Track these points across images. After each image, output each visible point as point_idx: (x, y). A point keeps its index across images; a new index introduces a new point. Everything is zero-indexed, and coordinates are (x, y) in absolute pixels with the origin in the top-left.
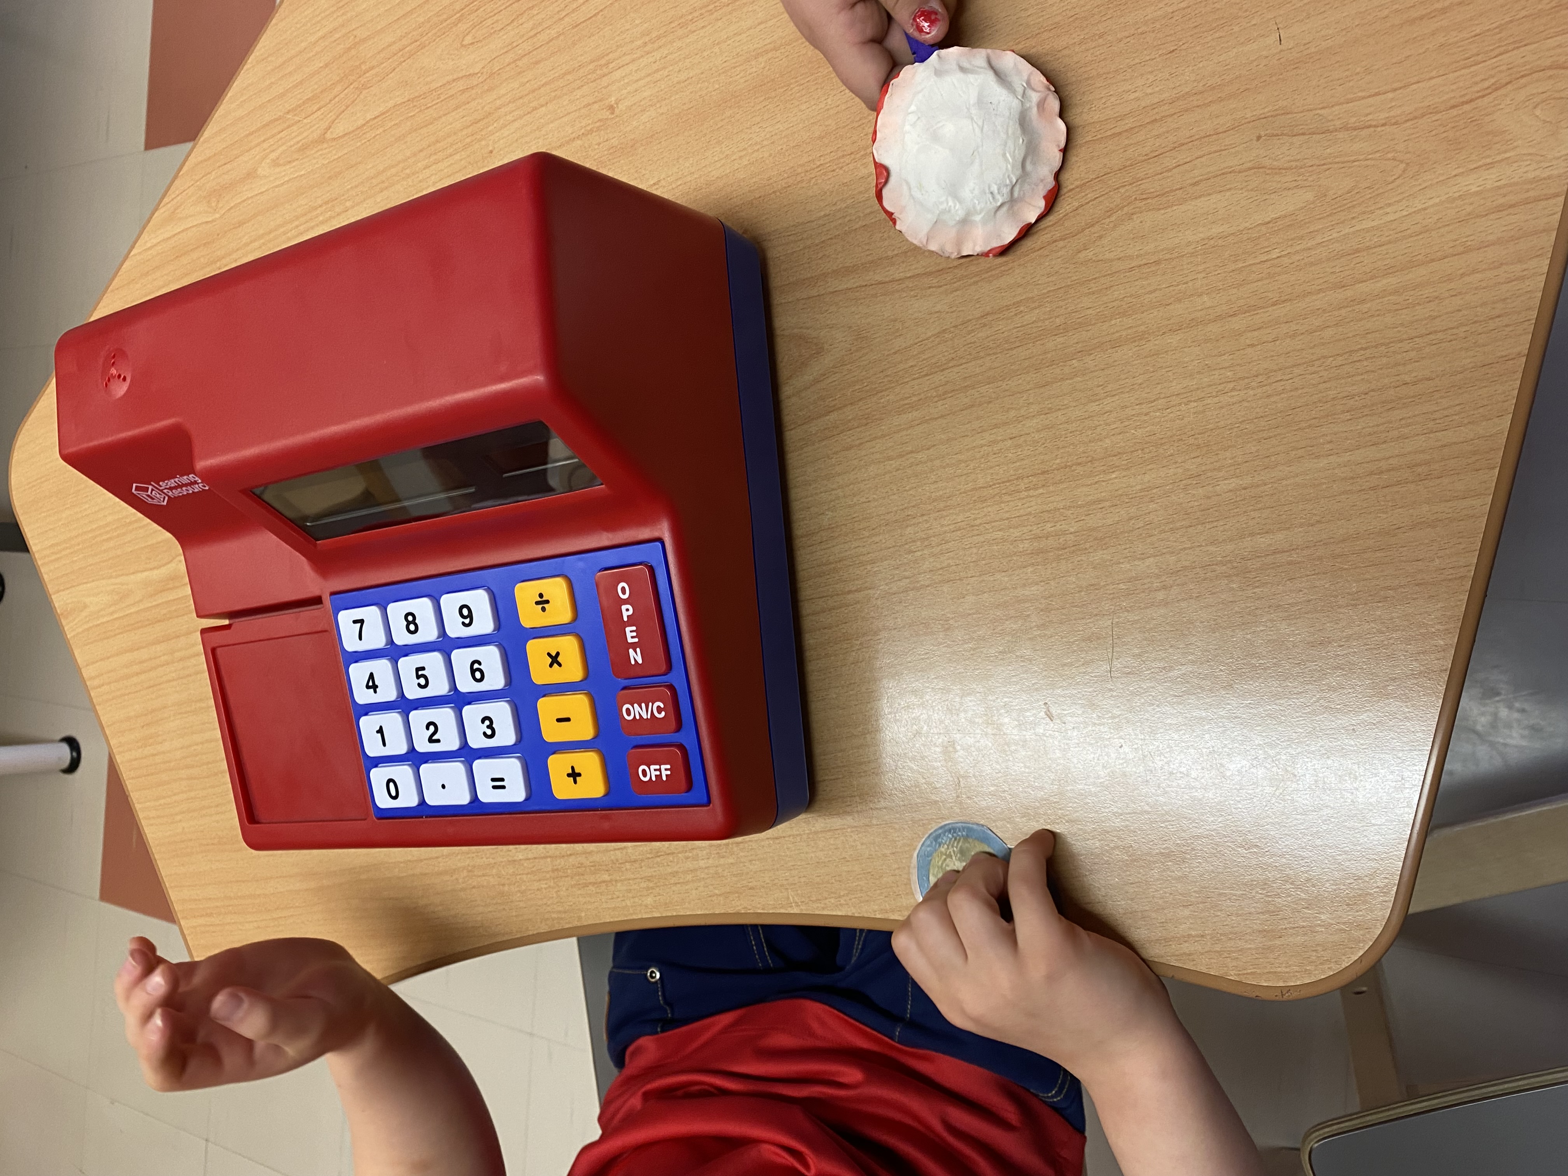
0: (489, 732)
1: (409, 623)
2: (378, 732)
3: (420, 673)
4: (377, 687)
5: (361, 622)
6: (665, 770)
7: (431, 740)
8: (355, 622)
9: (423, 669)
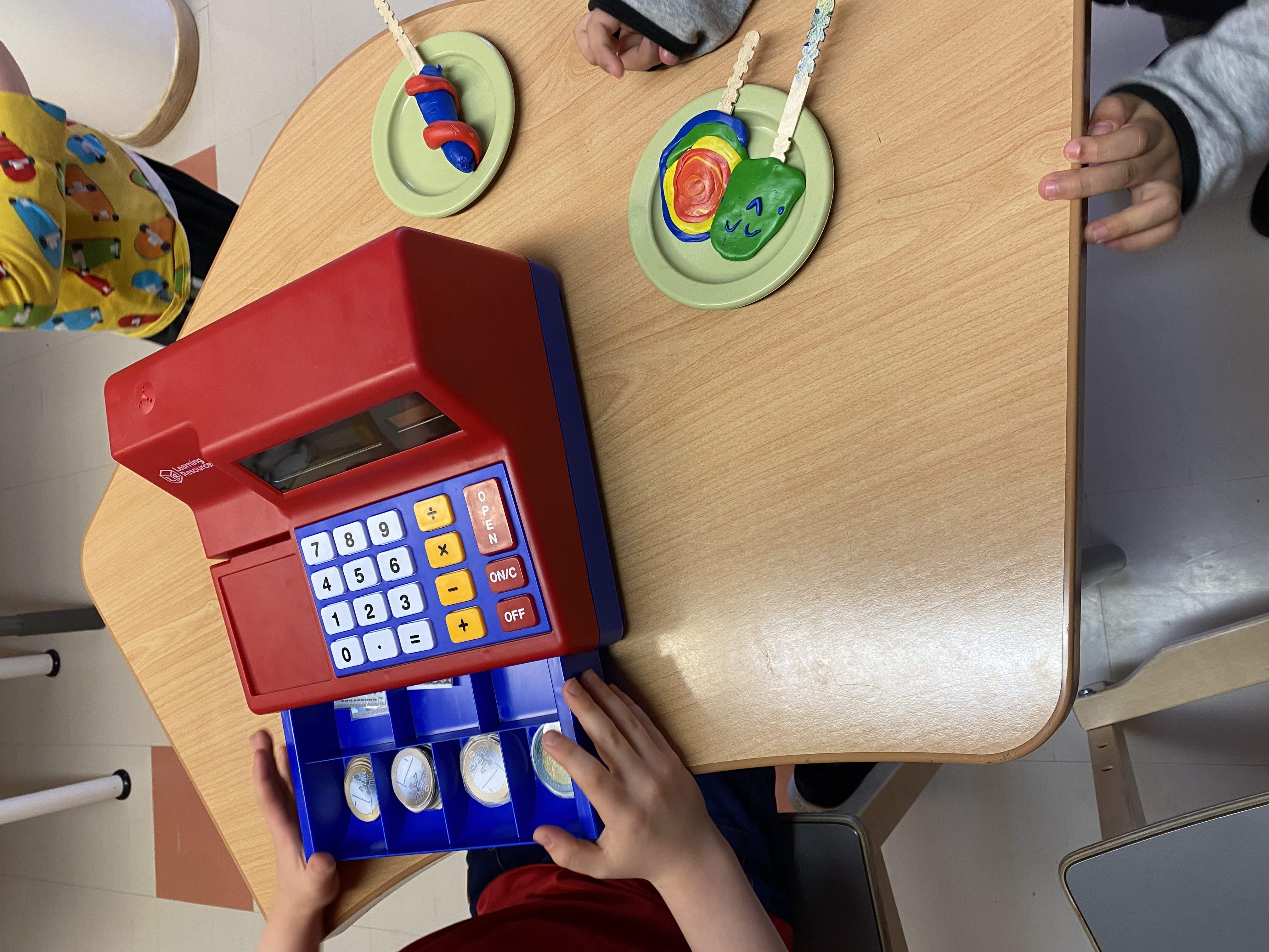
0: (406, 605)
1: (347, 540)
2: (333, 617)
3: (358, 572)
4: (330, 586)
5: (317, 544)
6: (521, 612)
7: (369, 617)
8: (312, 545)
9: (359, 569)
